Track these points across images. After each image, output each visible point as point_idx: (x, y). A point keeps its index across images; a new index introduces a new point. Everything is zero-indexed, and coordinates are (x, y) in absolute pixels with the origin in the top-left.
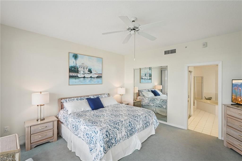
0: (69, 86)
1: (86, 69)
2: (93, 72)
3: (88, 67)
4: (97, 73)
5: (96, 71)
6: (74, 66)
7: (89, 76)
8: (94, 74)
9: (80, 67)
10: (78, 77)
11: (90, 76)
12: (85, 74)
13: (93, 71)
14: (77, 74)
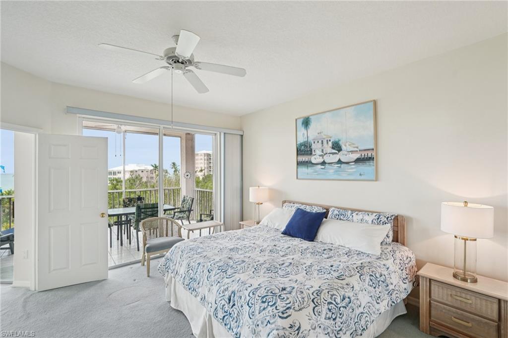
0: (297, 180)
1: (327, 143)
2: (343, 147)
3: (331, 137)
4: (356, 149)
5: (354, 144)
6: (304, 142)
7: (335, 158)
8: (346, 153)
9: (314, 142)
10: (310, 162)
11: (337, 160)
12: (325, 154)
13: (346, 146)
14: (309, 157)
